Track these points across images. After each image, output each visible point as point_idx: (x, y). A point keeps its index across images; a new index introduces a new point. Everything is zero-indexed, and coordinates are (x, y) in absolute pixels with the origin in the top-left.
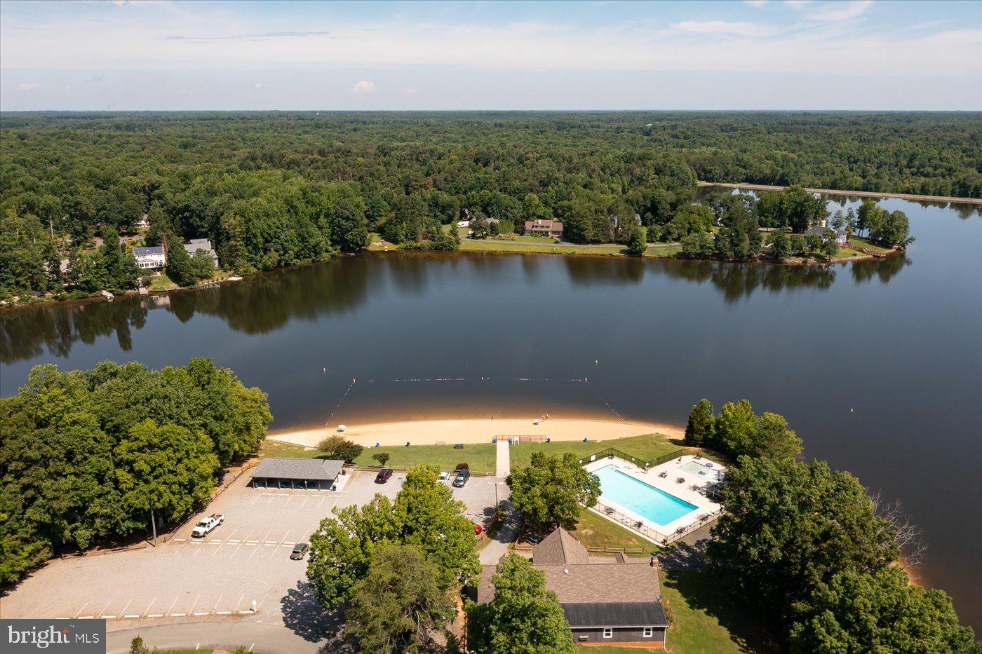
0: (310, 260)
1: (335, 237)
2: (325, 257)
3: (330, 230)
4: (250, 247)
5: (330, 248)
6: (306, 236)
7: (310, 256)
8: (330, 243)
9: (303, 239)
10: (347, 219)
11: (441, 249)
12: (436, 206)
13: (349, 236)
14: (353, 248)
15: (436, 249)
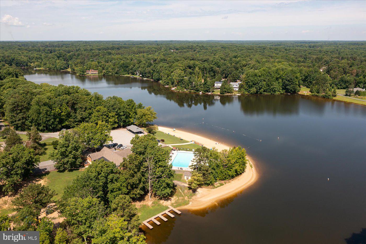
0: (270, 93)
1: (283, 87)
2: (277, 93)
3: (282, 84)
4: (247, 86)
5: (281, 90)
6: (270, 84)
7: (270, 92)
8: (281, 89)
9: (268, 85)
10: (288, 81)
11: (325, 97)
12: (342, 81)
13: (288, 87)
14: (290, 92)
15: (323, 97)
